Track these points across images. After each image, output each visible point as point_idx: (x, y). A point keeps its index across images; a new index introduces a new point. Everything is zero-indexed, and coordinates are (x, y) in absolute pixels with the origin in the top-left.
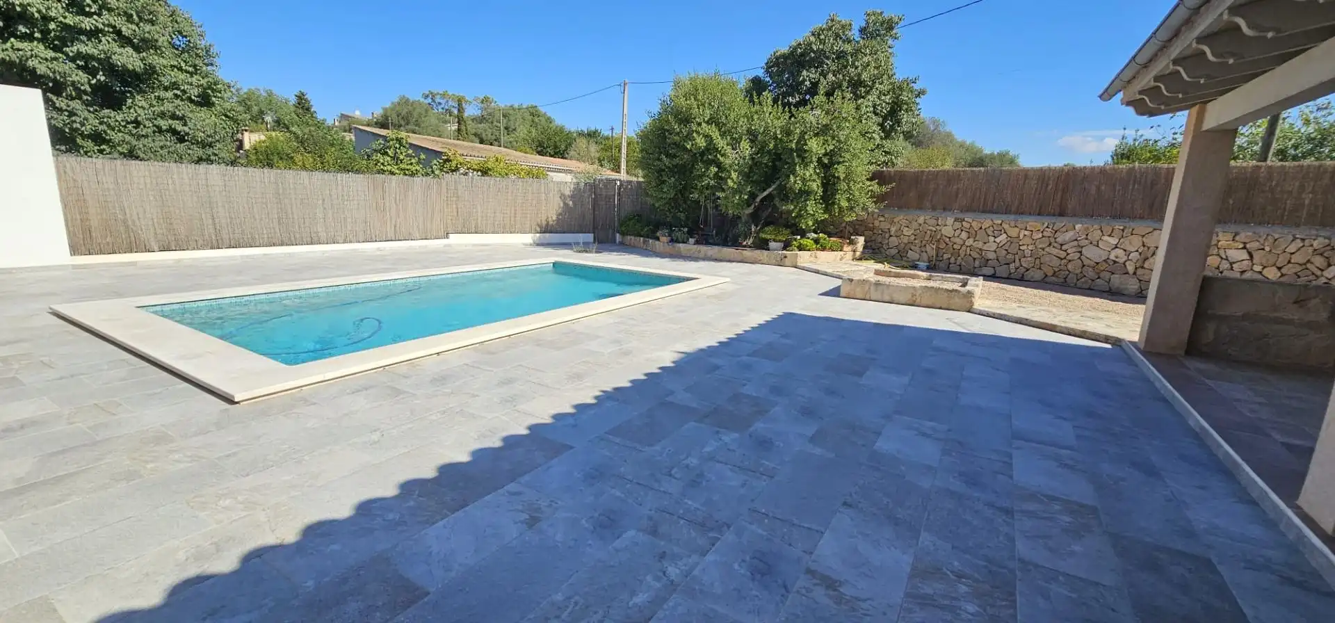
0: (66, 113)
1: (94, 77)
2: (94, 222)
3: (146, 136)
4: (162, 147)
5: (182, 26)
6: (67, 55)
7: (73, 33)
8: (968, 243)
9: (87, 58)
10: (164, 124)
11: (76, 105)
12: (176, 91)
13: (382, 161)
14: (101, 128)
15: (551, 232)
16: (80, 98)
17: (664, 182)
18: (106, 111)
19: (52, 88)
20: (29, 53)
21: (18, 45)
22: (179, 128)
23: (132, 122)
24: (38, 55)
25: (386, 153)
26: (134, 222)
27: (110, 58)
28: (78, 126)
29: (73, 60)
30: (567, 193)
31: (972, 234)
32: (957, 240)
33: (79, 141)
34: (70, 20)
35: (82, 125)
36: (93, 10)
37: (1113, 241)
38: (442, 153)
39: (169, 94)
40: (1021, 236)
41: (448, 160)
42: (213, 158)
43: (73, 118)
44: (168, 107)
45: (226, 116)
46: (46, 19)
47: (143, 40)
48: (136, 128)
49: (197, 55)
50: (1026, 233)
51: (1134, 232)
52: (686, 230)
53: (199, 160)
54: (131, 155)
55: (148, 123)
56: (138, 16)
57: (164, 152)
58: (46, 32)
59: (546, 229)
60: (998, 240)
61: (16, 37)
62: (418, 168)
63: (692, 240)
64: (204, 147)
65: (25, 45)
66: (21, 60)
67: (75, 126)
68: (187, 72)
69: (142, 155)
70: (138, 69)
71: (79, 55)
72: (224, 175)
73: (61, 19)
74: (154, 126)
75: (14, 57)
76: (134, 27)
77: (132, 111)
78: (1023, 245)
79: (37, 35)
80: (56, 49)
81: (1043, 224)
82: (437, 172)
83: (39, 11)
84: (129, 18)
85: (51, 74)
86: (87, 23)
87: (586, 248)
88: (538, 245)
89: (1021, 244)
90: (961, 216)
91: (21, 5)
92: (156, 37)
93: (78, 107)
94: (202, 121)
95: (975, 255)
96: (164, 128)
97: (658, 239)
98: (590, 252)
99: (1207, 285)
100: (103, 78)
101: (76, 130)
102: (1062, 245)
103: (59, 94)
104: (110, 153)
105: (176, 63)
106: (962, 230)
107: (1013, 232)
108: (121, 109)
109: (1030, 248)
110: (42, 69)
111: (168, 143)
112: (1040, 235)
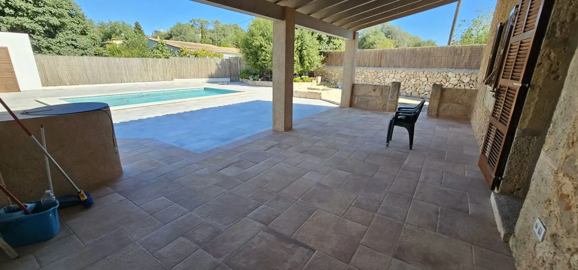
0: (37, 40)
1: (44, 27)
2: (48, 76)
3: (64, 47)
4: (69, 51)
5: (73, 7)
6: (35, 21)
7: (36, 14)
9: (41, 21)
10: (69, 42)
11: (39, 37)
12: (73, 31)
13: (156, 52)
14: (49, 45)
15: (213, 78)
16: (41, 35)
17: (249, 58)
18: (50, 39)
19: (31, 32)
20: (23, 21)
21: (20, 18)
22: (74, 43)
23: (58, 42)
24: (26, 22)
25: (158, 49)
26: (61, 76)
27: (48, 21)
28: (41, 44)
29: (37, 22)
30: (219, 63)
33: (42, 49)
34: (35, 9)
35: (42, 44)
36: (42, 5)
37: (393, 76)
38: (180, 48)
39: (71, 32)
40: (368, 75)
41: (182, 51)
42: (87, 53)
43: (39, 42)
44: (70, 36)
45: (92, 38)
46: (27, 9)
47: (59, 14)
48: (60, 44)
49: (80, 17)
50: (370, 74)
52: (259, 76)
53: (82, 55)
54: (59, 54)
55: (64, 42)
56: (57, 6)
57: (70, 52)
58: (27, 14)
59: (211, 77)
60: (362, 77)
61: (19, 16)
62: (169, 54)
63: (260, 79)
64: (84, 50)
65: (21, 18)
66: (21, 24)
67: (40, 44)
68: (76, 23)
69: (62, 54)
70: (58, 24)
71: (39, 21)
72: (89, 59)
73: (32, 9)
74: (66, 43)
75: (19, 23)
76: (56, 10)
77: (58, 38)
78: (369, 78)
79: (25, 15)
80: (32, 19)
81: (374, 70)
82: (177, 56)
83: (25, 7)
84: (54, 7)
85: (31, 28)
86: (40, 10)
87: (223, 83)
88: (208, 82)
91: (19, 6)
92: (63, 13)
93: (40, 38)
94: (83, 41)
96: (69, 44)
97: (249, 79)
98: (224, 84)
99: (353, 86)
100: (47, 28)
101: (41, 46)
102: (379, 78)
103: (34, 34)
104: (52, 53)
105: (73, 21)
107: (366, 74)
108: (55, 38)
109: (371, 79)
110: (28, 26)
111: (71, 49)
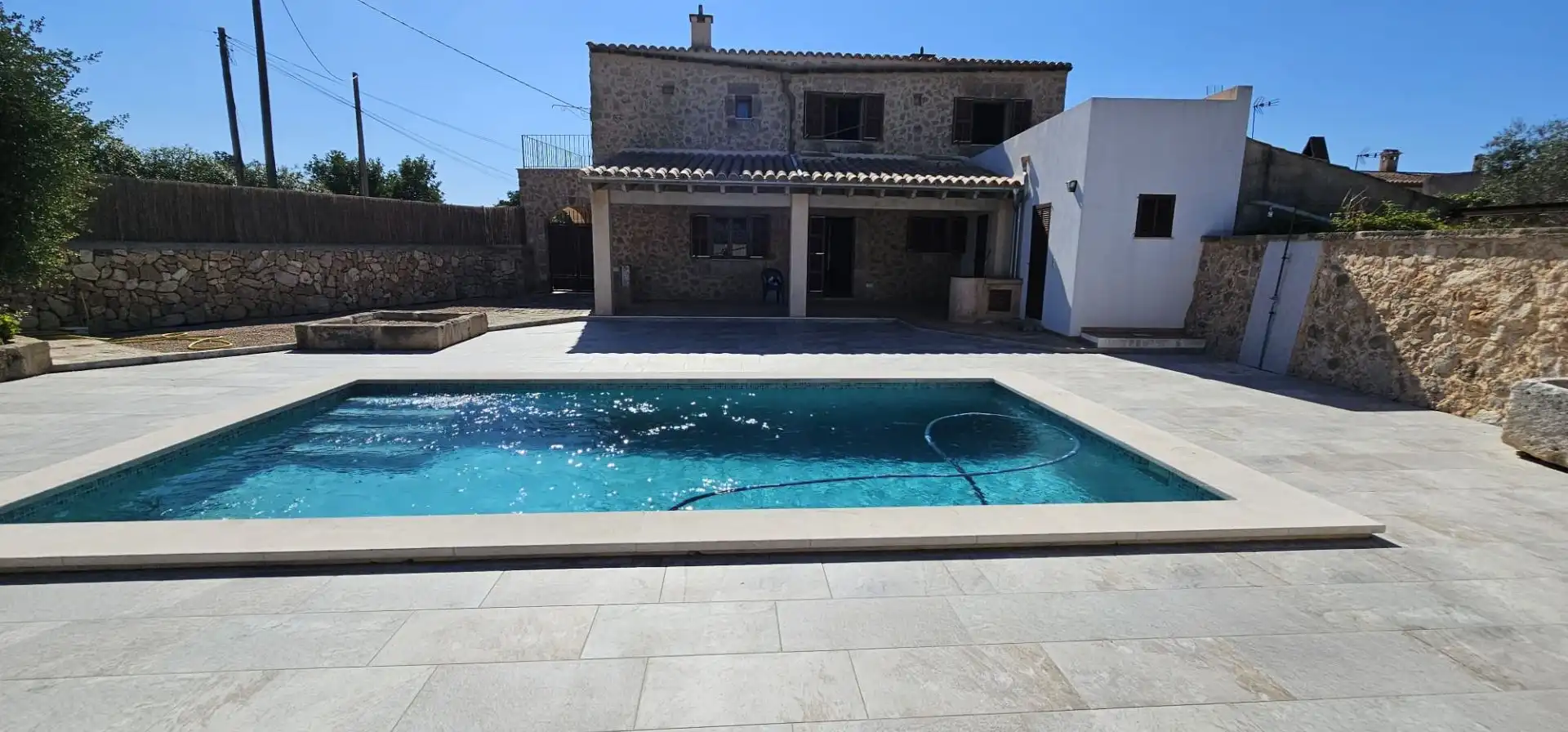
8: (133, 284)
31: (131, 271)
32: (110, 283)
37: (299, 265)
40: (206, 269)
50: (212, 264)
51: (312, 255)
60: (177, 276)
78: (212, 279)
81: (229, 252)
89: (209, 278)
90: (101, 246)
95: (147, 300)
102: (255, 274)
106: (113, 268)
107: (197, 265)
109: (223, 281)
112: (229, 266)
